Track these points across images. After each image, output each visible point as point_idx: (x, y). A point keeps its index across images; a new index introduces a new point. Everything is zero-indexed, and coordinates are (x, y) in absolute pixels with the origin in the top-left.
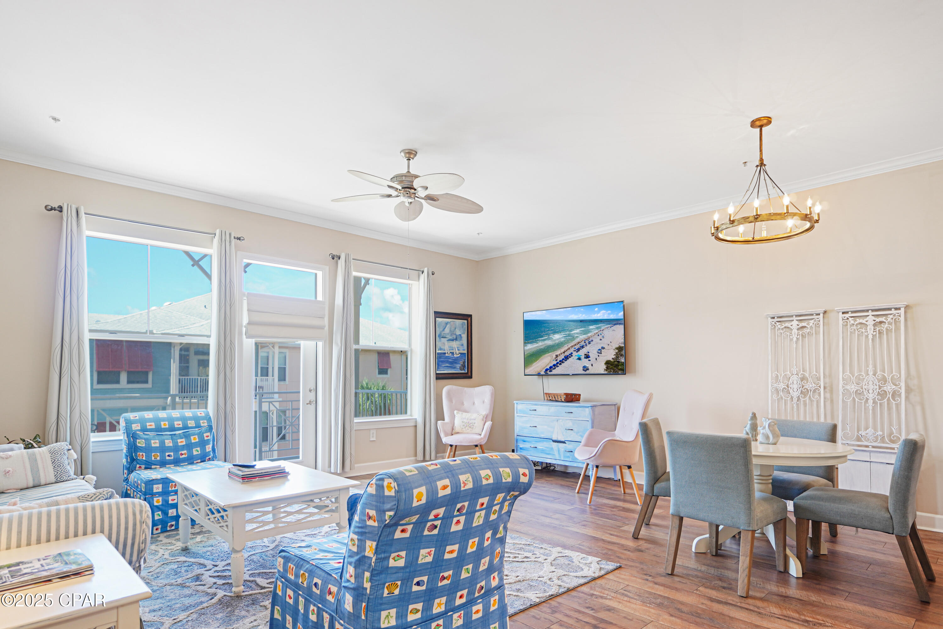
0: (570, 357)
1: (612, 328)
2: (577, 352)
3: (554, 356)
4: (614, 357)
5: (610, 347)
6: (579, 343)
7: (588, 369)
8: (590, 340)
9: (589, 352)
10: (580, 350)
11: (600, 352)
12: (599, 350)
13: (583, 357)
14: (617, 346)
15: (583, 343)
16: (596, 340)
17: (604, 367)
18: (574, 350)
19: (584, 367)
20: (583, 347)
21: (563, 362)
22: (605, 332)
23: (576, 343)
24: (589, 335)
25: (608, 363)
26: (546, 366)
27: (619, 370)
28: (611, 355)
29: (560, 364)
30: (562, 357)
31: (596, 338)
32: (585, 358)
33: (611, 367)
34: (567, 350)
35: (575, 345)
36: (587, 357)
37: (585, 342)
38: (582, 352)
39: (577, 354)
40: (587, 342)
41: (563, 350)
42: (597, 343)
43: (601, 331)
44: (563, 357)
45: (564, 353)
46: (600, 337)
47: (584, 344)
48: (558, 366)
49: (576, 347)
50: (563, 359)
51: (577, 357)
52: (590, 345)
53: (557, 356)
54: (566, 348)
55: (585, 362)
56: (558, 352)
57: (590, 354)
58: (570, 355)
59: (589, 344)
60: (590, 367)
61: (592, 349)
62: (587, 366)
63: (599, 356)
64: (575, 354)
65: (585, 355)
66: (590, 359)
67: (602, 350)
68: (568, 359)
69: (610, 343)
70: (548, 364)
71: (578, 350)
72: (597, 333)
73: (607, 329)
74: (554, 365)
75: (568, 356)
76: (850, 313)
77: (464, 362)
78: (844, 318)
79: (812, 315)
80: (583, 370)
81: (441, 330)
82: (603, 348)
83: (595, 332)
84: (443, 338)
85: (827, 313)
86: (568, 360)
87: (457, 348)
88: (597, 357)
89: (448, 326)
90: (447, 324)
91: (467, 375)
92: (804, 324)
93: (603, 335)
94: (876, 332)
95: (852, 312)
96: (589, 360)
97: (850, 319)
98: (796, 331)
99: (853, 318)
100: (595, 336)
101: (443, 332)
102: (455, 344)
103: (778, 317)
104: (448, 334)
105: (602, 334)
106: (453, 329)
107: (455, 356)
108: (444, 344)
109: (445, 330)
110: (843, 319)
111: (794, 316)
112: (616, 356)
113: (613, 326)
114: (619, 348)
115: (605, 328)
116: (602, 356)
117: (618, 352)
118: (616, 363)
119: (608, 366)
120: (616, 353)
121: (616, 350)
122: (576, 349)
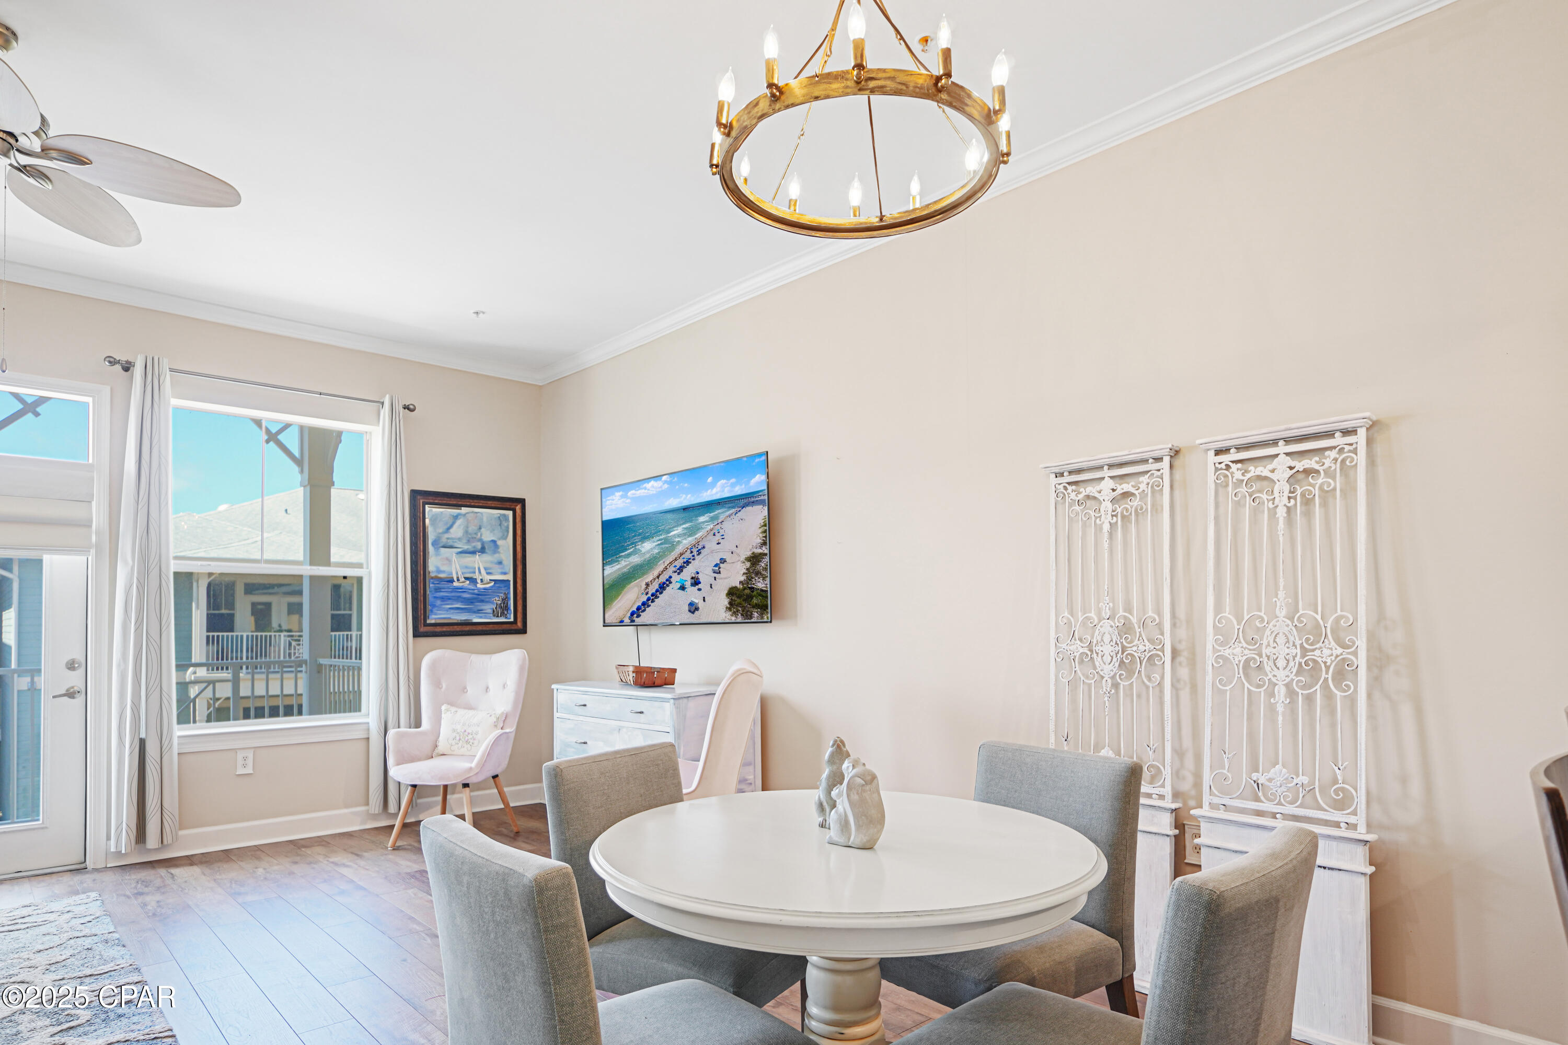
0: (668, 585)
1: (739, 514)
2: (679, 574)
3: (643, 586)
4: (743, 578)
5: (735, 557)
6: (681, 554)
8: (700, 547)
9: (698, 573)
10: (684, 570)
12: (716, 565)
13: (688, 584)
14: (749, 554)
15: (688, 555)
16: (711, 544)
17: (726, 602)
18: (675, 569)
19: (691, 604)
20: (688, 562)
21: (657, 597)
22: (725, 525)
23: (676, 556)
24: (698, 535)
25: (732, 592)
26: (632, 607)
27: (753, 607)
28: (735, 575)
29: (653, 601)
30: (655, 586)
31: (710, 541)
32: (692, 585)
33: (738, 601)
34: (662, 572)
35: (676, 560)
36: (696, 582)
37: (692, 552)
38: (687, 574)
39: (678, 578)
40: (695, 550)
41: (656, 573)
42: (712, 552)
43: (719, 526)
44: (657, 587)
45: (658, 577)
46: (718, 536)
47: (691, 556)
48: (649, 606)
49: (676, 563)
50: (657, 591)
51: (678, 585)
52: (701, 556)
53: (647, 585)
54: (661, 568)
55: (693, 595)
56: (649, 578)
57: (700, 576)
58: (667, 580)
59: (698, 555)
60: (701, 604)
61: (703, 566)
62: (696, 601)
63: (715, 578)
64: (675, 578)
65: (692, 578)
66: (700, 586)
67: (721, 565)
68: (664, 589)
69: (734, 549)
70: (634, 603)
71: (681, 569)
72: (711, 530)
73: (729, 519)
74: (644, 604)
75: (664, 583)
76: (1232, 451)
77: (505, 600)
78: (1219, 466)
79: (1145, 461)
80: (690, 612)
81: (441, 531)
82: (723, 561)
83: (709, 528)
84: (444, 547)
85: (1181, 455)
86: (664, 592)
87: (485, 569)
88: (713, 581)
89: (459, 522)
90: (456, 517)
91: (514, 627)
92: (1127, 487)
94: (1295, 498)
95: (1239, 449)
96: (699, 590)
97: (1234, 467)
98: (1109, 505)
99: (1239, 465)
100: (708, 538)
101: (446, 536)
102: (478, 562)
103: (1070, 473)
104: (460, 539)
105: (721, 531)
106: (472, 528)
107: (480, 586)
108: (449, 560)
109: (452, 530)
110: (1217, 469)
111: (1106, 468)
112: (747, 577)
113: (740, 511)
114: (753, 557)
115: (725, 519)
116: (721, 579)
117: (750, 567)
118: (748, 591)
119: (732, 599)
120: (747, 569)
121: (746, 563)
122: (677, 568)
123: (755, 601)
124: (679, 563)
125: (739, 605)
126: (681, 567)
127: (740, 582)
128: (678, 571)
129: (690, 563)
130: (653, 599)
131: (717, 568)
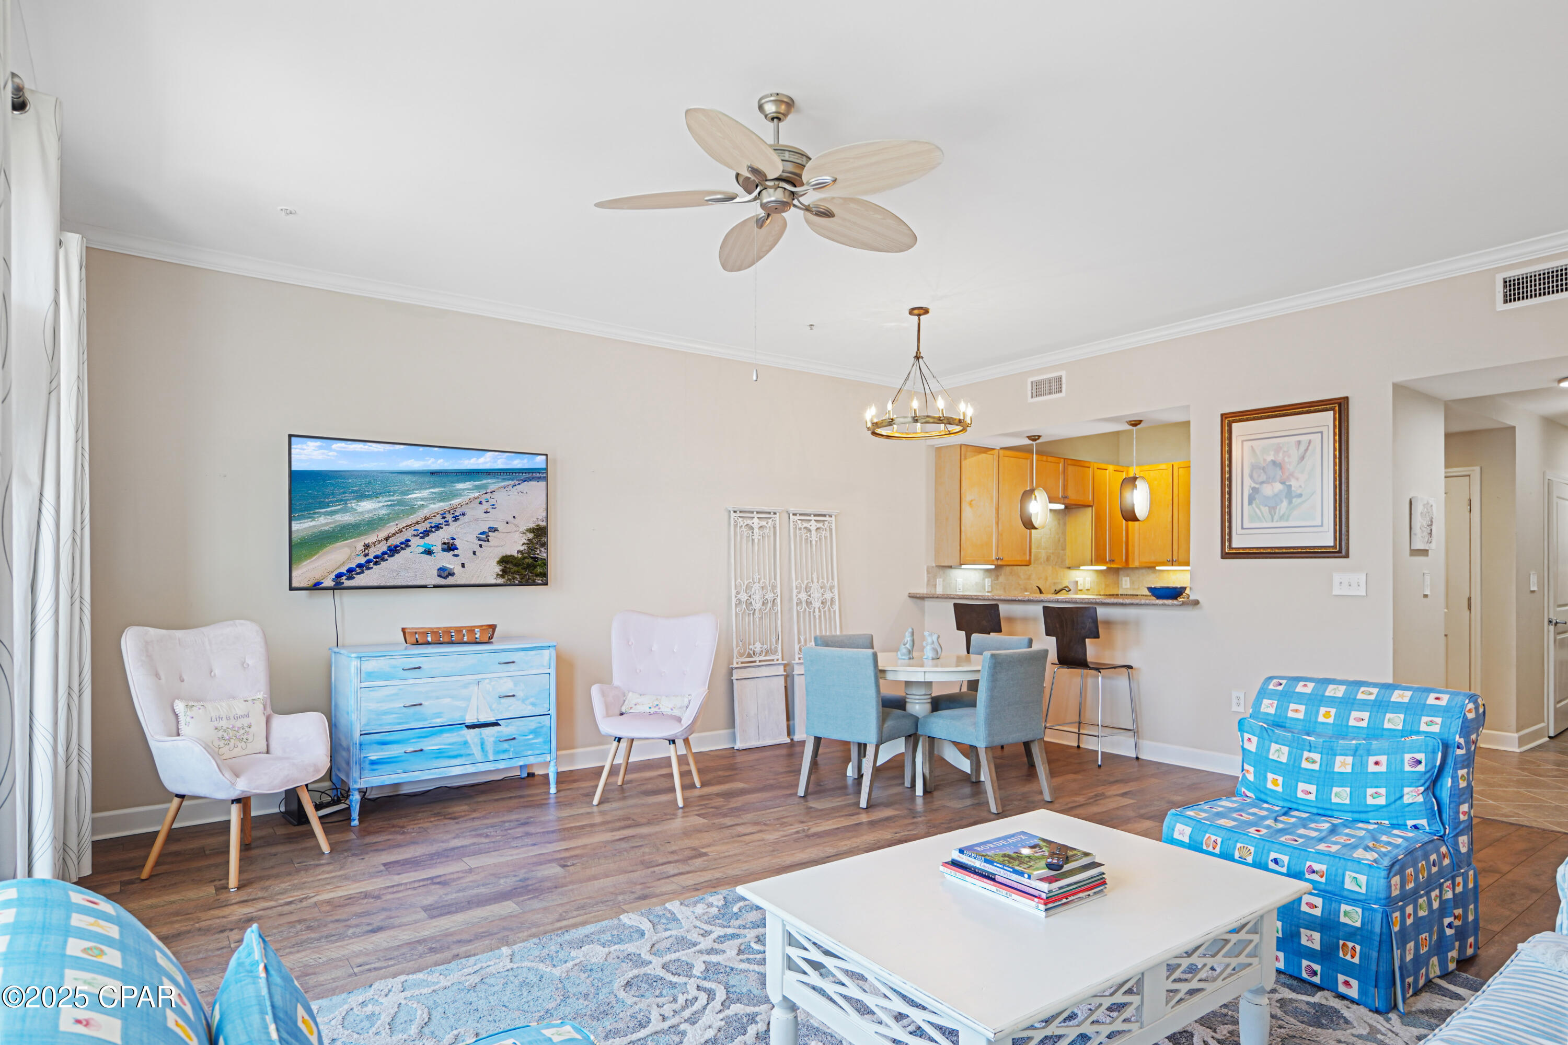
0: (403, 549)
1: (518, 487)
2: (421, 538)
3: (360, 547)
4: (522, 548)
5: (510, 527)
6: (426, 519)
7: (452, 574)
8: (456, 514)
9: (453, 539)
10: (431, 535)
11: (484, 537)
12: (483, 533)
13: (437, 549)
14: (532, 525)
15: (438, 520)
16: (474, 512)
17: (498, 569)
18: (415, 533)
19: (442, 570)
20: (438, 527)
21: (383, 560)
22: (495, 495)
23: (419, 519)
24: (455, 502)
25: (505, 561)
26: (338, 568)
27: (537, 575)
28: (514, 545)
29: (376, 563)
30: (383, 547)
31: (473, 508)
32: (444, 550)
33: (515, 569)
34: (394, 534)
35: (417, 523)
36: (450, 547)
37: (444, 518)
38: (436, 539)
39: (422, 542)
40: (449, 517)
41: (383, 534)
42: (477, 520)
43: (488, 496)
44: (385, 549)
45: (386, 539)
46: (485, 506)
47: (442, 521)
48: (369, 569)
49: (417, 527)
50: (384, 553)
51: (422, 550)
52: (458, 523)
53: (367, 546)
54: (393, 530)
55: (447, 560)
56: (371, 539)
57: (456, 542)
58: (402, 543)
59: (455, 520)
60: (457, 569)
61: (461, 532)
62: (450, 567)
63: (481, 546)
64: (415, 541)
65: (445, 543)
66: (456, 552)
67: (490, 534)
68: (398, 552)
69: (511, 519)
70: (343, 564)
71: (426, 533)
72: (475, 498)
73: (503, 490)
74: (360, 566)
75: (396, 546)
80: (439, 576)
82: (493, 530)
83: (472, 496)
86: (397, 555)
88: (477, 549)
93: (492, 502)
96: (456, 556)
100: (471, 505)
105: (490, 500)
112: (528, 547)
113: (520, 484)
114: (537, 529)
115: (497, 489)
116: (491, 547)
117: (533, 538)
118: (530, 561)
119: (505, 567)
120: (529, 540)
121: (528, 534)
122: (419, 532)
123: (539, 570)
124: (422, 528)
125: (517, 572)
126: (425, 531)
127: (518, 552)
128: (421, 535)
129: (442, 528)
130: (376, 562)
131: (484, 536)
